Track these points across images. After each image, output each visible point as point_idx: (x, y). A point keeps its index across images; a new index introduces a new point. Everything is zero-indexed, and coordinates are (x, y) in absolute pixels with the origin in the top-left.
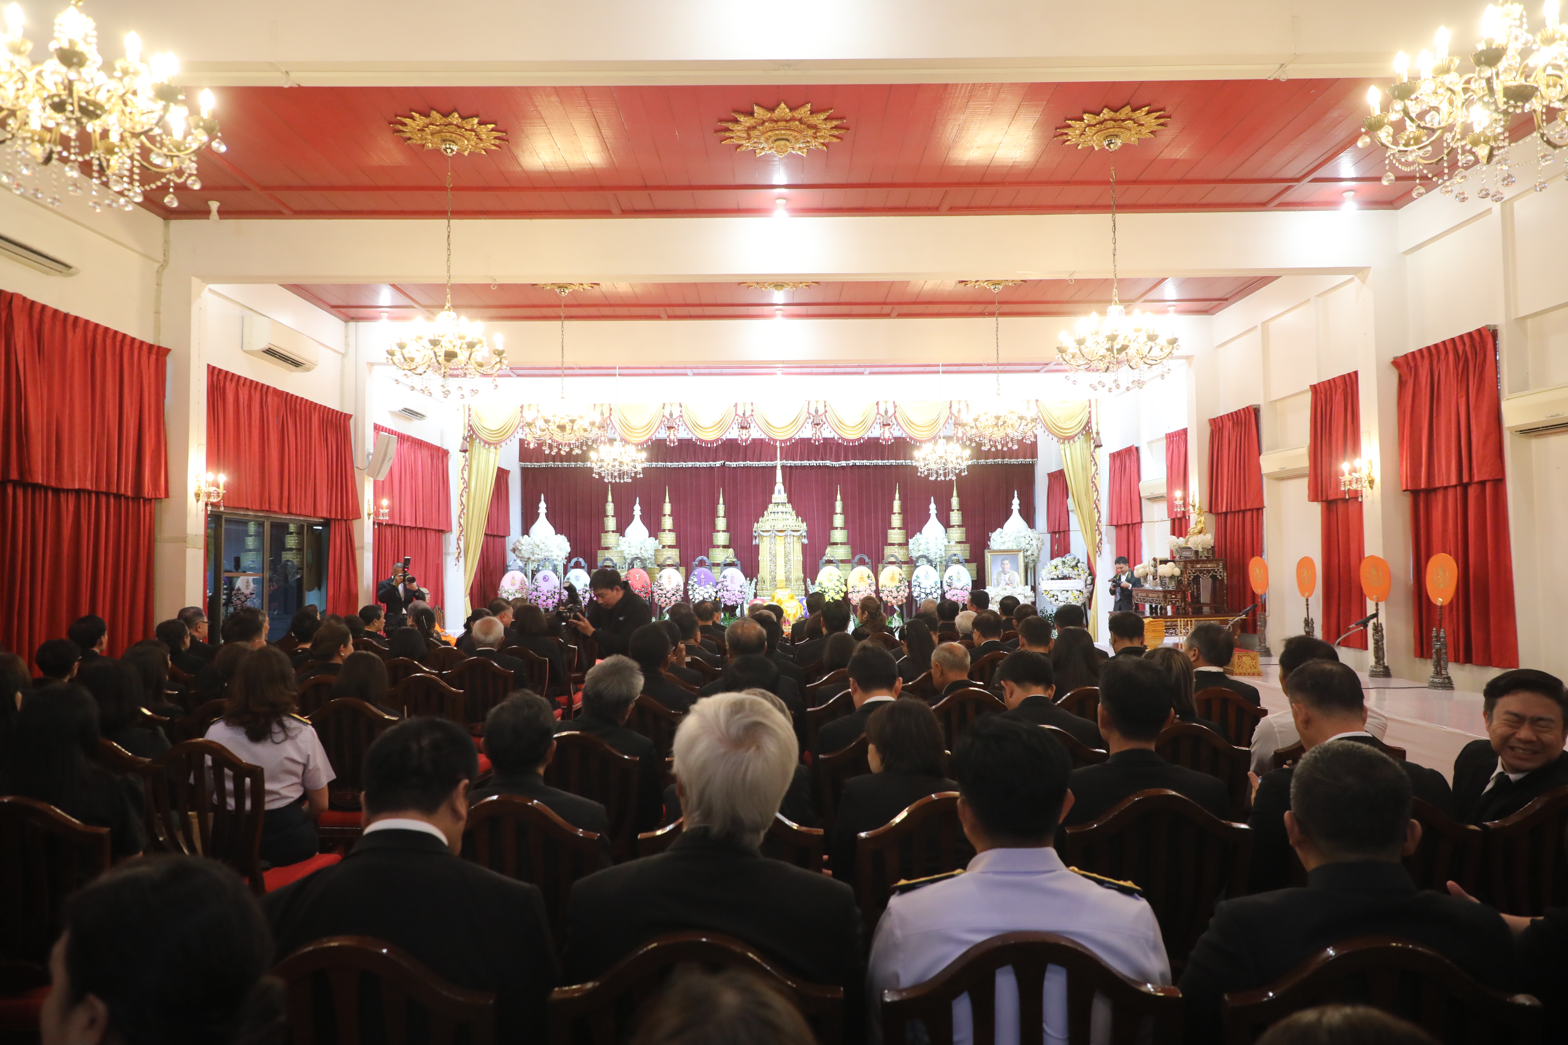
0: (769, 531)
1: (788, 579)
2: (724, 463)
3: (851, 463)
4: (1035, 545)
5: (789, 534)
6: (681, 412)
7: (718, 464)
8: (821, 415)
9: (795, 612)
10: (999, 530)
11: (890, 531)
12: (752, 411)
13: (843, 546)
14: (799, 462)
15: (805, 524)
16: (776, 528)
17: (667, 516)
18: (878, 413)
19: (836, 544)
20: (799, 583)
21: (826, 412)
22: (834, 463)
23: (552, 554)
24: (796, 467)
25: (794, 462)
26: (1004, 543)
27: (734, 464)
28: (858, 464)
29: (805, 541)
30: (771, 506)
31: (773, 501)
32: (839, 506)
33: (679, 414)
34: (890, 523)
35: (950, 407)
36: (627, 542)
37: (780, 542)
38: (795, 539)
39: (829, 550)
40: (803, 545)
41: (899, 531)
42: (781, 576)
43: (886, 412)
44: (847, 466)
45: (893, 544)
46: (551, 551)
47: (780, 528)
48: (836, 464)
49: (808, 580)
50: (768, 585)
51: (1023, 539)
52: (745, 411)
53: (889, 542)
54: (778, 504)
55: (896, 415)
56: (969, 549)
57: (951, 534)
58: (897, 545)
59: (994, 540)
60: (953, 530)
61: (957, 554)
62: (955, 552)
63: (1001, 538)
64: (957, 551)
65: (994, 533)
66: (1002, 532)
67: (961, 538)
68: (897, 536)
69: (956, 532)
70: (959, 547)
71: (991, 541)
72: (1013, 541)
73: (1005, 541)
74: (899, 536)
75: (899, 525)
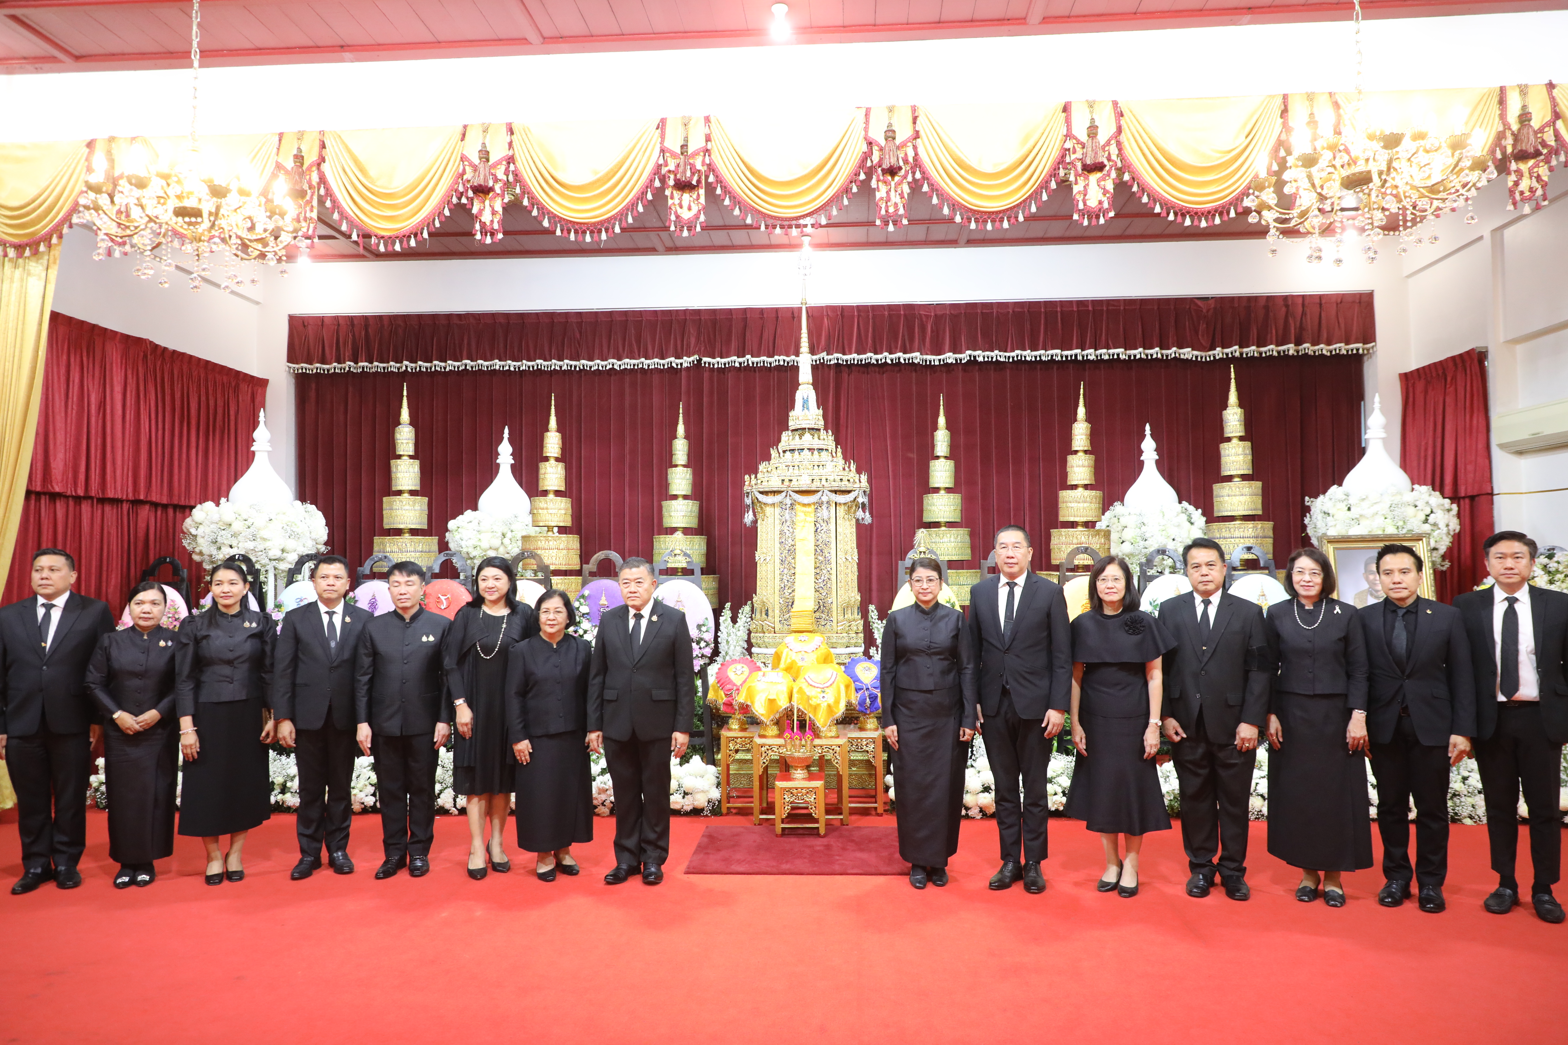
0: (780, 492)
1: (822, 608)
2: (699, 361)
3: (965, 356)
4: (1442, 525)
5: (825, 499)
6: (510, 145)
7: (686, 361)
8: (904, 145)
9: (831, 701)
10: (1334, 489)
11: (1064, 494)
12: (708, 139)
13: (954, 531)
14: (855, 356)
15: (864, 478)
16: (795, 485)
17: (552, 461)
18: (1069, 135)
19: (936, 525)
20: (849, 616)
21: (917, 135)
22: (929, 357)
23: (267, 544)
24: (850, 366)
25: (845, 357)
26: (1357, 520)
27: (719, 362)
28: (980, 359)
29: (867, 518)
30: (785, 436)
31: (792, 424)
32: (942, 440)
33: (505, 152)
34: (1064, 475)
35: (1284, 112)
36: (475, 522)
37: (804, 518)
38: (841, 511)
39: (921, 535)
40: (859, 525)
41: (1087, 493)
42: (805, 601)
43: (1093, 131)
44: (958, 364)
45: (1073, 525)
46: (264, 539)
47: (804, 483)
48: (934, 359)
49: (872, 607)
50: (777, 619)
51: (1411, 510)
52: (686, 139)
53: (1062, 519)
54: (801, 431)
55: (1123, 138)
56: (1270, 533)
57: (1226, 498)
58: (1082, 526)
59: (1325, 513)
60: (1230, 487)
61: (1250, 545)
62: (1242, 540)
63: (1349, 509)
64: (1247, 540)
65: (1321, 497)
66: (1347, 495)
67: (1253, 507)
68: (1081, 505)
69: (1238, 493)
70: (1251, 530)
71: (1314, 518)
72: (1384, 515)
73: (1361, 516)
74: (1086, 505)
75: (1088, 477)
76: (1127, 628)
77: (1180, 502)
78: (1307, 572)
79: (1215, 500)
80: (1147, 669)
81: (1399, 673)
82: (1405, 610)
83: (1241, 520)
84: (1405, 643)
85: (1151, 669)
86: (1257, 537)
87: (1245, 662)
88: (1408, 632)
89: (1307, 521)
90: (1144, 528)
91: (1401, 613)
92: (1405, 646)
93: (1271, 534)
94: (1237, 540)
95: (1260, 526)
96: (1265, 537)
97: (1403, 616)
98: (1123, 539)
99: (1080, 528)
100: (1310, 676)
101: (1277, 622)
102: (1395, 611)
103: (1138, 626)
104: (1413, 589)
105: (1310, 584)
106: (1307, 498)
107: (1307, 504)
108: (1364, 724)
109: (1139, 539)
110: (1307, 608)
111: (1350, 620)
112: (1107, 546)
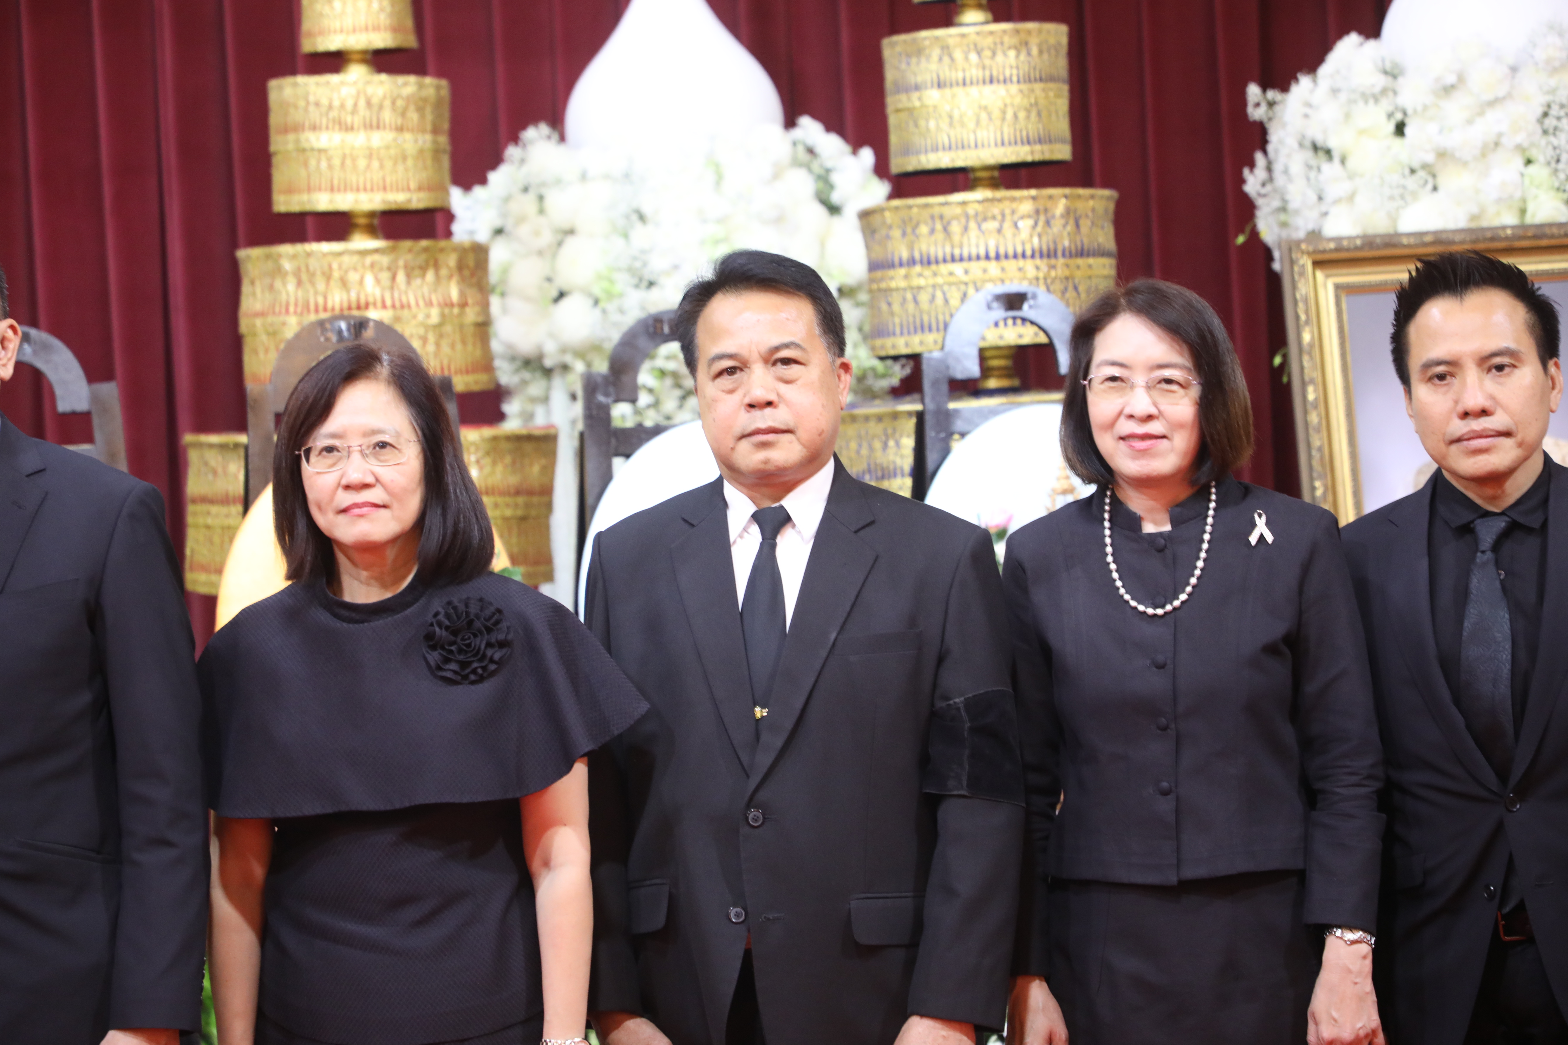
10: (1348, 49)
11: (290, 95)
26: (1428, 174)
34: (290, 8)
41: (386, 86)
45: (335, 225)
53: (284, 200)
56: (1103, 235)
57: (932, 96)
58: (372, 231)
59: (1315, 148)
60: (946, 49)
61: (1014, 287)
62: (993, 267)
63: (1400, 129)
64: (1011, 265)
65: (1303, 86)
66: (1393, 73)
67: (1033, 127)
68: (359, 140)
69: (975, 73)
70: (1025, 225)
71: (1278, 168)
72: (1520, 148)
73: (1442, 154)
74: (379, 139)
75: (384, 19)
76: (434, 657)
77: (790, 122)
78: (1140, 379)
79: (893, 102)
80: (529, 827)
81: (1491, 778)
82: (1501, 524)
83: (994, 184)
84: (1506, 656)
85: (547, 824)
86: (1049, 254)
87: (924, 761)
88: (1516, 608)
89: (1253, 183)
90: (640, 235)
91: (1488, 532)
92: (1506, 670)
93: (1106, 237)
94: (975, 267)
95: (1060, 207)
96: (1082, 253)
97: (1496, 547)
98: (562, 282)
99: (361, 242)
100: (1165, 806)
101: (1039, 596)
102: (1466, 530)
103: (480, 643)
104: (1529, 434)
105: (1155, 427)
106: (1253, 91)
107: (1256, 113)
108: (1368, 986)
109: (623, 281)
110: (1149, 528)
111: (1306, 569)
112: (471, 315)
